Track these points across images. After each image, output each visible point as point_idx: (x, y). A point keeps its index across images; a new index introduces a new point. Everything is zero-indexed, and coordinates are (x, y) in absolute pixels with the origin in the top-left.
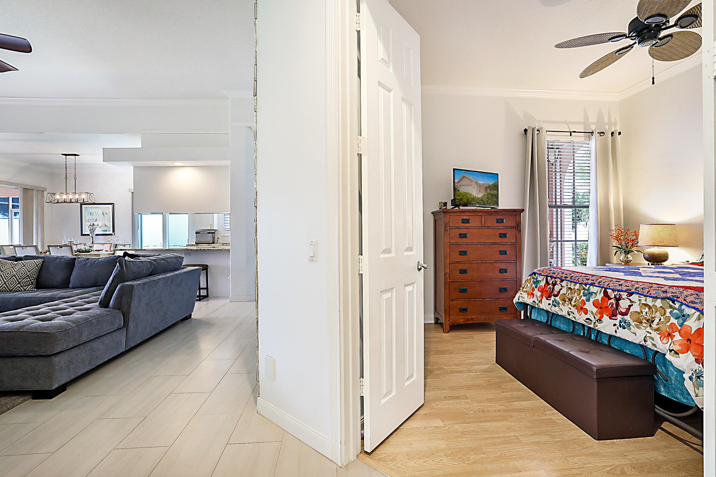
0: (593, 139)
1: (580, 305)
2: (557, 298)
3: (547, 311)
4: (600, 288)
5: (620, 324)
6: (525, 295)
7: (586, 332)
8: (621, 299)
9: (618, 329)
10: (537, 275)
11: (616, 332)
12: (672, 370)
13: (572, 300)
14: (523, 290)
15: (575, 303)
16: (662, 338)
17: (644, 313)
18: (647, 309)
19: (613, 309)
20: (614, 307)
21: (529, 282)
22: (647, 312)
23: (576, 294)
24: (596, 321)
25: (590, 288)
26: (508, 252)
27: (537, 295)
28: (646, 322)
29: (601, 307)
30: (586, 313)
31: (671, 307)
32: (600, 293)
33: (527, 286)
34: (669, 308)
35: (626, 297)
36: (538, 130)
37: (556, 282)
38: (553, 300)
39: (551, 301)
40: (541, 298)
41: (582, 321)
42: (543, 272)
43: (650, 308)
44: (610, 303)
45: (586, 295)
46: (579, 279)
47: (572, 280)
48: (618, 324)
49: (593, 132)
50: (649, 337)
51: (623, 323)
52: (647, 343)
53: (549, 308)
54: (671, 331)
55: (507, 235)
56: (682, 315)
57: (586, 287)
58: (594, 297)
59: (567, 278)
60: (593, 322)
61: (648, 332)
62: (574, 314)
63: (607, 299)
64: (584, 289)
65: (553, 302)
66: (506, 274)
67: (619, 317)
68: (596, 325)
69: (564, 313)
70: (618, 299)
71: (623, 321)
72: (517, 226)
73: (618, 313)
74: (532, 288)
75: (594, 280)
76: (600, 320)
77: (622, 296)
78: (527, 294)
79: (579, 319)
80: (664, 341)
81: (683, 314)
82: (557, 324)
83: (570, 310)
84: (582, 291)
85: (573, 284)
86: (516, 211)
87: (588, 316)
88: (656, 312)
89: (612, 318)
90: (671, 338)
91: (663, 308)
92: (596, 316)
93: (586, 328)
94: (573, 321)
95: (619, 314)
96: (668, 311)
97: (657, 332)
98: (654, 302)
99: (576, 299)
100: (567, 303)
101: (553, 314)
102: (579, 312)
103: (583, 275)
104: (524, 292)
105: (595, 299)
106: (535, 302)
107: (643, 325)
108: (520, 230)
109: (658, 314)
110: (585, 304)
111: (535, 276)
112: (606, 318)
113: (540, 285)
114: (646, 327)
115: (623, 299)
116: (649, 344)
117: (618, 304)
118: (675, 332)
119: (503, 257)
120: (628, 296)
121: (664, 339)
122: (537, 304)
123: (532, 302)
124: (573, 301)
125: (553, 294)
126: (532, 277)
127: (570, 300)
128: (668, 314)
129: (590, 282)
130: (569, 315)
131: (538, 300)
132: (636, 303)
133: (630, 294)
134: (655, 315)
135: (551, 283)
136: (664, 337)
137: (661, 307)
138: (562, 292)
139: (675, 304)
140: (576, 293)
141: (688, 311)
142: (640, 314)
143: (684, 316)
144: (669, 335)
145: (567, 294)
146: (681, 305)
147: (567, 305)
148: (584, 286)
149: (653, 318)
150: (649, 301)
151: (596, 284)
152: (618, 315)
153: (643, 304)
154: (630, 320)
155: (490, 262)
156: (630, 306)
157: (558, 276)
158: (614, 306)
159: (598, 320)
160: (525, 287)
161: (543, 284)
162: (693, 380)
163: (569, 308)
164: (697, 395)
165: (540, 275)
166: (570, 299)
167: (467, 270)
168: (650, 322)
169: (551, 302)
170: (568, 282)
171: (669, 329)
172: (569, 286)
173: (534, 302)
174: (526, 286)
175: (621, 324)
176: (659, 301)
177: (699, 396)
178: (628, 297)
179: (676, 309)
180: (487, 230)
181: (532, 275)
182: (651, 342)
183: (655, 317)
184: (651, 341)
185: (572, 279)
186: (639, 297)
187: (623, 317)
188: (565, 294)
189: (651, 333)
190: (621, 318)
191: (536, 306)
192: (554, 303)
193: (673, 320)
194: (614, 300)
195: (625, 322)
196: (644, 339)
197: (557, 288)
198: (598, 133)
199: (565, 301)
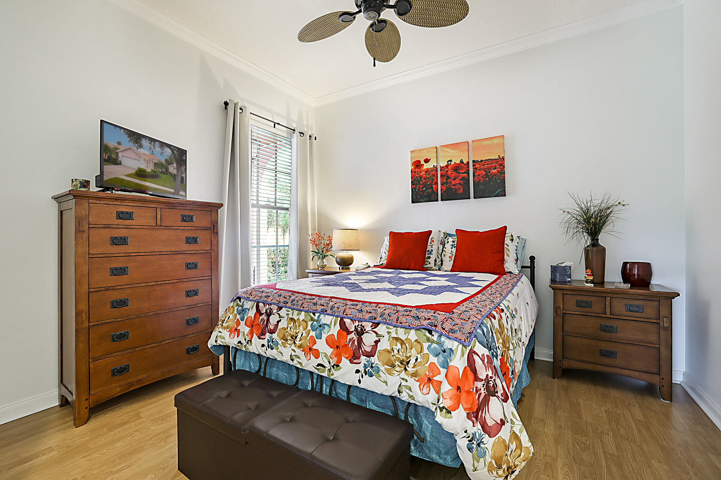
0: (294, 137)
1: (309, 344)
2: (275, 336)
3: (259, 355)
4: (335, 317)
5: (365, 370)
6: (226, 333)
7: (315, 381)
8: (365, 332)
9: (362, 377)
10: (242, 300)
11: (360, 381)
12: (427, 423)
13: (296, 337)
14: (222, 325)
15: (300, 342)
16: (421, 387)
17: (396, 352)
18: (399, 346)
19: (354, 348)
20: (356, 345)
21: (232, 311)
22: (399, 349)
23: (301, 328)
24: (332, 368)
25: (320, 318)
26: (199, 265)
27: (243, 332)
28: (400, 364)
29: (337, 347)
30: (317, 357)
31: (428, 340)
32: (335, 325)
33: (229, 318)
34: (427, 341)
35: (370, 329)
36: (241, 109)
37: (272, 309)
38: (268, 339)
39: (266, 340)
40: (250, 336)
41: (311, 368)
42: (251, 295)
43: (402, 343)
44: (350, 339)
45: (316, 328)
46: (303, 303)
47: (295, 307)
48: (362, 369)
49: (294, 130)
50: (404, 386)
51: (369, 368)
52: (402, 395)
53: (262, 351)
54: (431, 375)
55: (198, 240)
56: (442, 350)
57: (315, 316)
58: (327, 331)
59: (287, 303)
60: (327, 369)
61: (403, 379)
62: (299, 358)
63: (345, 333)
64: (312, 319)
65: (268, 341)
66: (196, 297)
67: (363, 359)
68: (331, 373)
69: (286, 358)
70: (360, 333)
71: (369, 365)
72: (212, 228)
73: (361, 353)
74: (236, 321)
75: (323, 305)
76: (337, 366)
77: (365, 328)
78: (229, 331)
79: (306, 366)
80: (425, 391)
81: (444, 349)
82: (274, 373)
83: (293, 353)
84: (310, 323)
85: (296, 312)
86: (211, 206)
87: (319, 361)
88: (411, 349)
89: (354, 361)
90: (432, 384)
91: (419, 342)
92: (331, 360)
93: (315, 376)
94: (297, 368)
95: (363, 355)
96: (426, 345)
97: (415, 378)
98: (407, 334)
99: (302, 335)
100: (289, 342)
101: (268, 358)
102: (306, 355)
103: (307, 297)
104: (225, 328)
105: (329, 334)
106: (241, 344)
107: (395, 370)
108: (217, 233)
109: (414, 351)
110: (315, 343)
111: (240, 301)
112: (345, 362)
113: (249, 315)
114: (399, 372)
115: (367, 332)
116: (404, 397)
117: (360, 341)
118: (436, 376)
119: (192, 273)
120: (373, 327)
121: (425, 387)
122: (245, 346)
123: (236, 344)
124: (298, 339)
125: (268, 329)
126: (236, 303)
127: (294, 338)
128: (426, 351)
129: (319, 308)
130: (292, 360)
131: (245, 340)
132: (384, 337)
133: (374, 324)
134: (410, 354)
135: (264, 311)
136: (423, 384)
137: (416, 341)
138: (280, 325)
139: (433, 335)
140: (301, 326)
141: (449, 344)
142: (391, 353)
143: (444, 351)
144: (430, 380)
145: (289, 329)
146: (440, 336)
147: (289, 346)
148: (312, 314)
149: (408, 358)
150: (401, 333)
151: (329, 312)
152: (361, 356)
153: (393, 338)
154: (379, 363)
155: (170, 282)
156: (377, 342)
157: (274, 301)
158: (356, 343)
159: (335, 366)
160: (226, 320)
161: (252, 313)
162: (473, 451)
163: (293, 350)
164: (476, 469)
165: (248, 299)
166: (293, 336)
167: (127, 300)
168: (405, 363)
169: (265, 342)
170: (288, 309)
171: (429, 372)
172: (290, 316)
173: (240, 342)
174: (227, 318)
175: (367, 370)
176: (413, 331)
177: (478, 470)
178: (372, 329)
179: (433, 342)
180: (166, 232)
181: (235, 300)
182: (408, 394)
183: (410, 355)
184: (408, 391)
185: (294, 304)
186: (386, 327)
187: (368, 359)
188: (285, 329)
189: (407, 381)
190: (366, 360)
191: (244, 349)
192: (269, 344)
193: (433, 359)
194: (355, 334)
195: (372, 367)
196: (398, 390)
197: (274, 319)
198: (299, 132)
199: (287, 340)
